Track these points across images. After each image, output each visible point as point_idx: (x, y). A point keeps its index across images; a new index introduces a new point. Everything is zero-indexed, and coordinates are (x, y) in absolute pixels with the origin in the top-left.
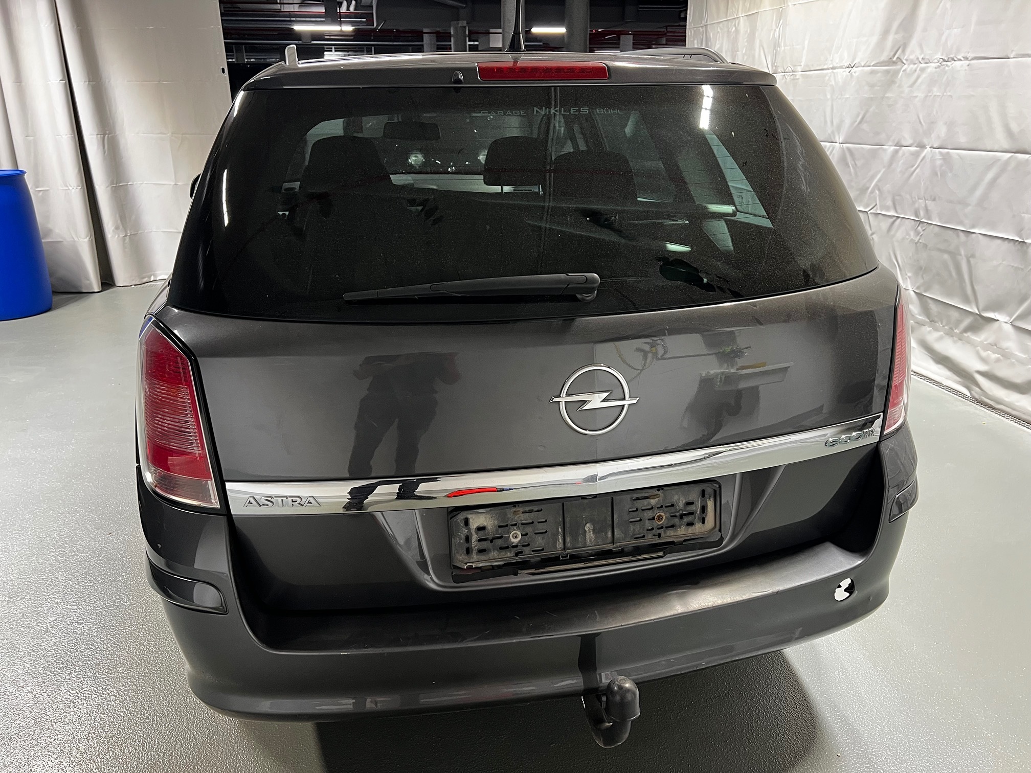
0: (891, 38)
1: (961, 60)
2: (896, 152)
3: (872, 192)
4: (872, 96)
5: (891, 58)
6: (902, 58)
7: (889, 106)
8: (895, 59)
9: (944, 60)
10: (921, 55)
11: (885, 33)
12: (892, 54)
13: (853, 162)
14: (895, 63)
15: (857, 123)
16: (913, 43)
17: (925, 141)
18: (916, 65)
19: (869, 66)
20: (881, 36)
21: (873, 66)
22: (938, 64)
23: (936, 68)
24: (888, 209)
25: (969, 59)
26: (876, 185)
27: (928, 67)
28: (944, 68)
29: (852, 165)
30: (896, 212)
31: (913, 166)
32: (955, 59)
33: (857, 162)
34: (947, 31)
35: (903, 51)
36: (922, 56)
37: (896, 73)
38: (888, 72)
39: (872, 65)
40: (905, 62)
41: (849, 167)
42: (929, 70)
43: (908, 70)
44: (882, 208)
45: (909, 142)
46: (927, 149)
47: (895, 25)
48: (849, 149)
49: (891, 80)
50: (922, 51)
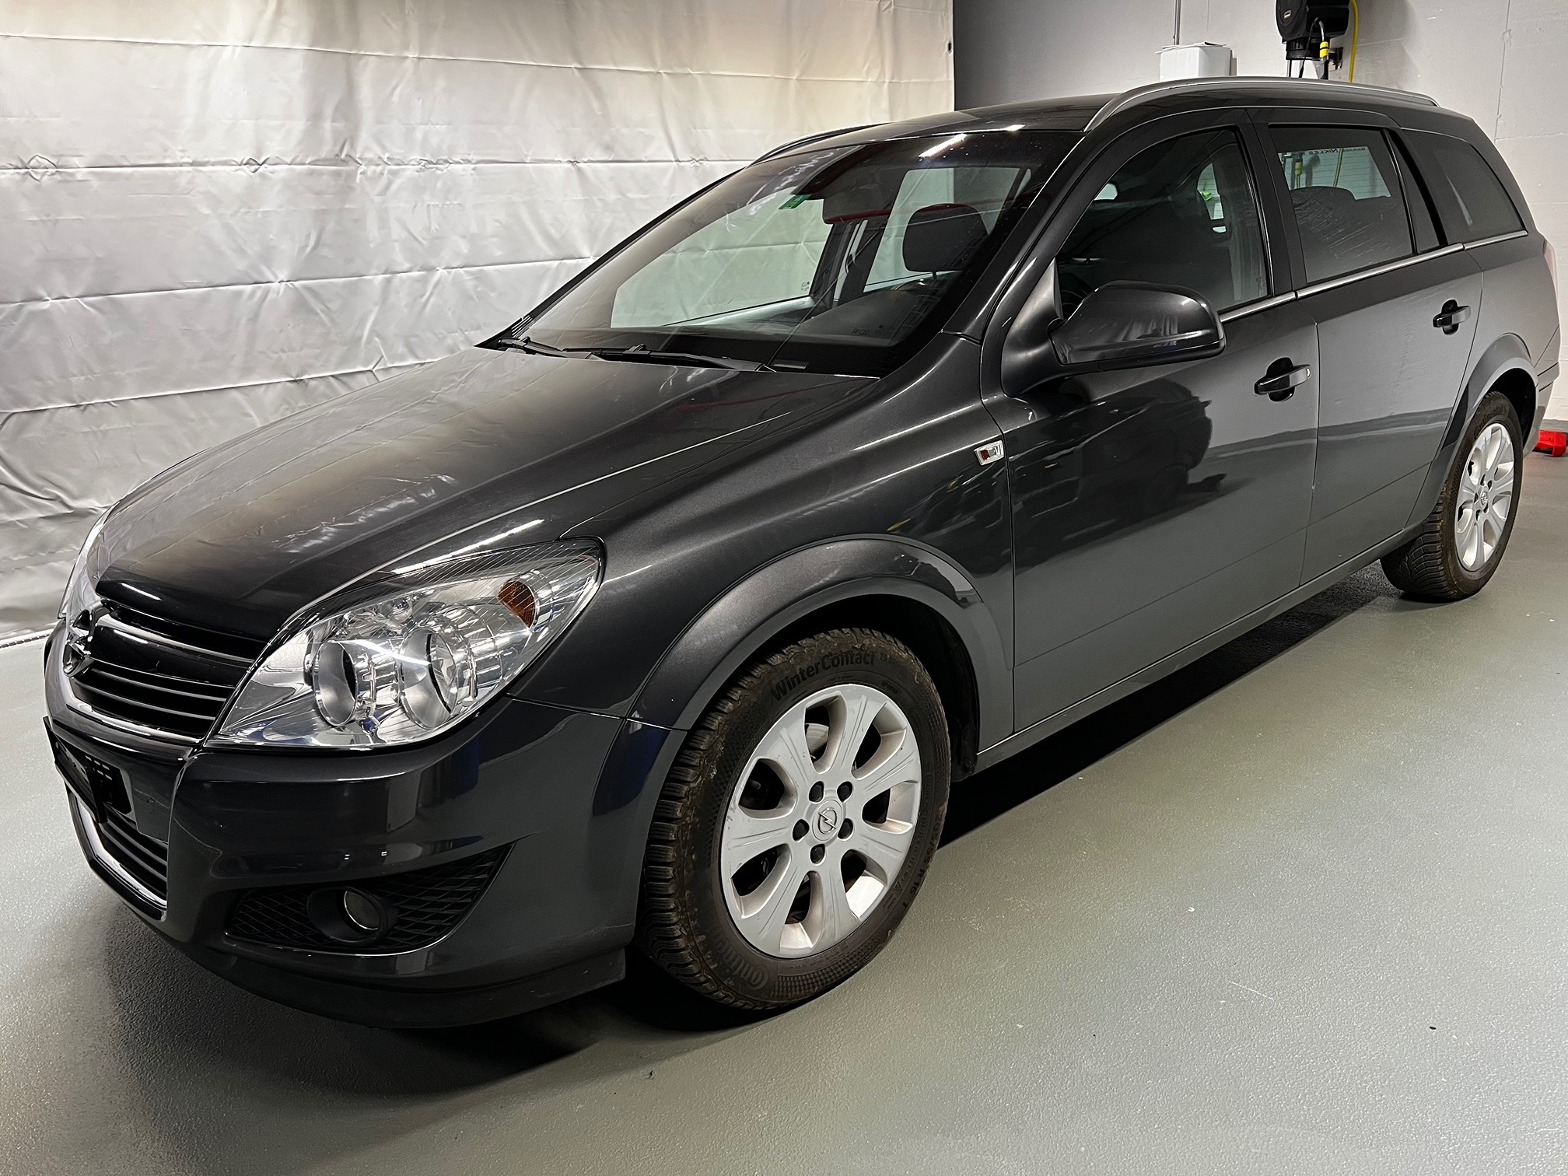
0: (327, 125)
1: (459, 163)
2: (388, 281)
3: (369, 341)
4: (323, 207)
5: (337, 155)
6: (353, 155)
7: (356, 221)
8: (343, 156)
9: (430, 162)
10: (384, 154)
11: (315, 117)
12: (337, 149)
13: (323, 307)
14: (344, 162)
15: (308, 250)
16: (364, 138)
17: (433, 262)
18: (380, 167)
19: (304, 164)
20: (309, 123)
21: (309, 164)
22: (420, 166)
23: (417, 171)
24: (402, 358)
25: (473, 162)
26: (372, 331)
27: (403, 170)
28: (434, 172)
29: (322, 311)
30: (417, 358)
31: (423, 296)
32: (451, 161)
33: (329, 305)
34: (423, 126)
35: (352, 146)
36: (387, 155)
37: (351, 176)
38: (338, 174)
39: (307, 162)
40: (360, 162)
41: (317, 314)
42: (408, 173)
43: (369, 173)
44: (393, 358)
45: (407, 266)
46: (438, 272)
47: (329, 110)
48: (308, 289)
49: (346, 187)
50: (384, 149)
